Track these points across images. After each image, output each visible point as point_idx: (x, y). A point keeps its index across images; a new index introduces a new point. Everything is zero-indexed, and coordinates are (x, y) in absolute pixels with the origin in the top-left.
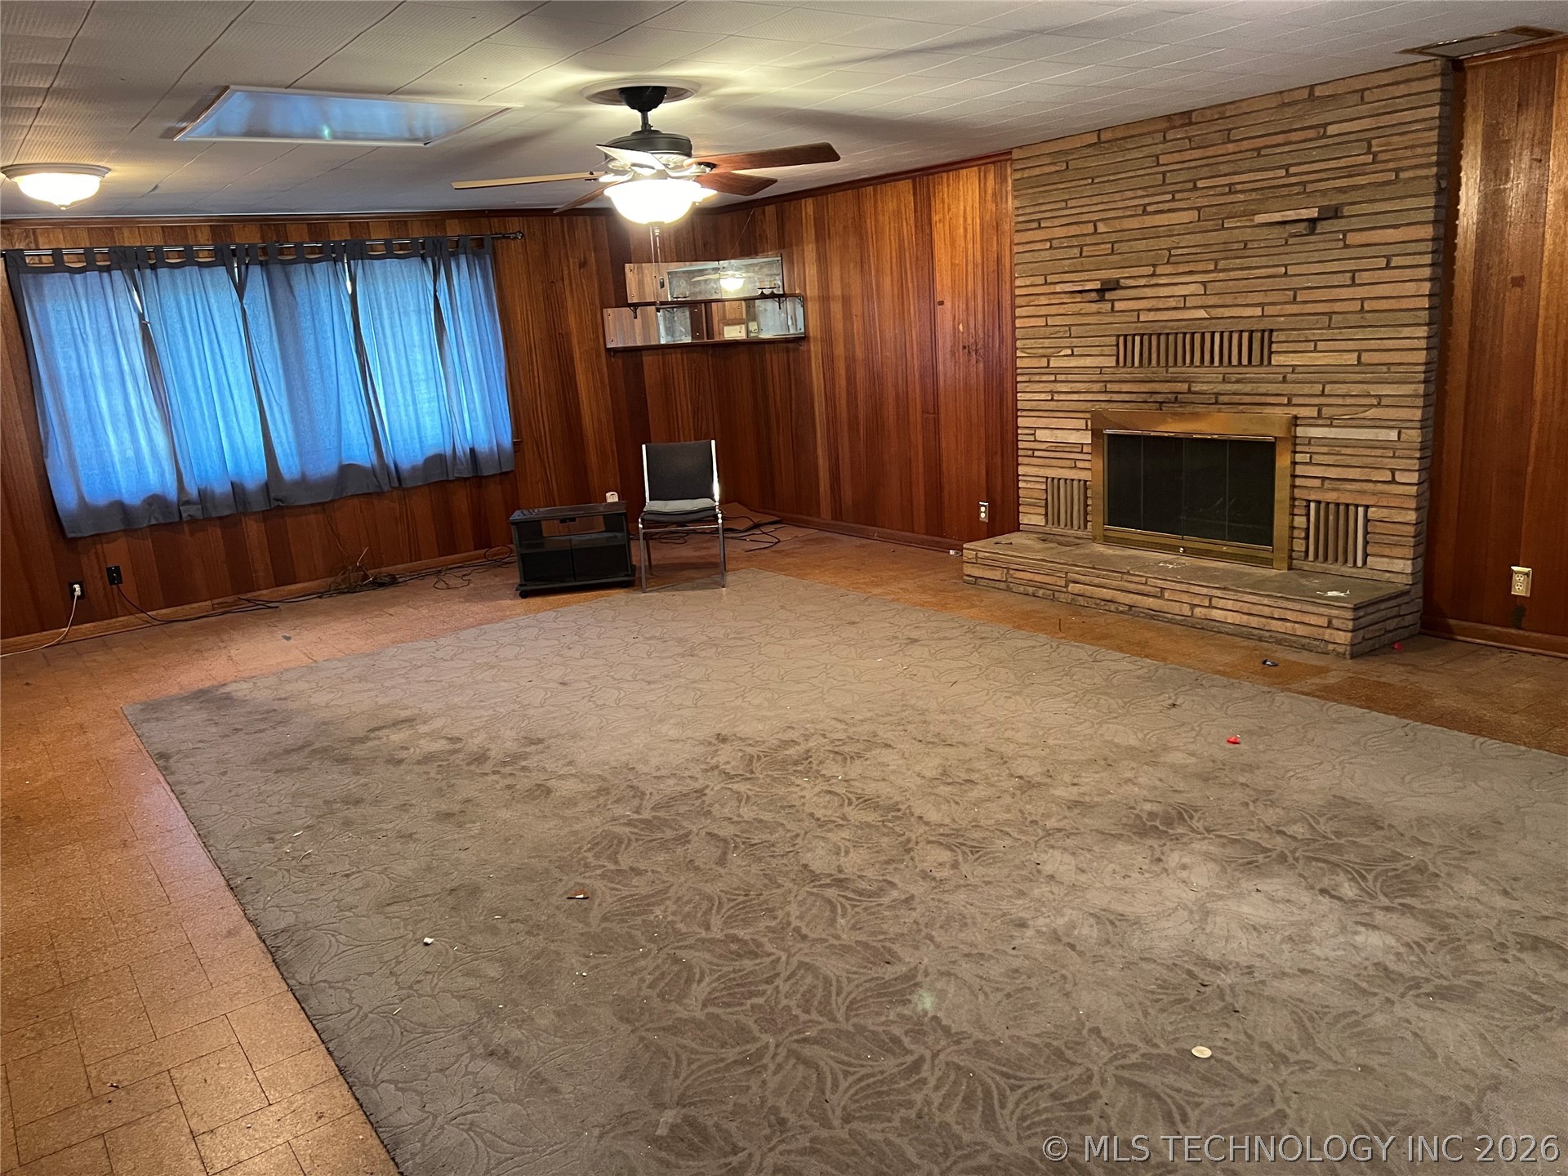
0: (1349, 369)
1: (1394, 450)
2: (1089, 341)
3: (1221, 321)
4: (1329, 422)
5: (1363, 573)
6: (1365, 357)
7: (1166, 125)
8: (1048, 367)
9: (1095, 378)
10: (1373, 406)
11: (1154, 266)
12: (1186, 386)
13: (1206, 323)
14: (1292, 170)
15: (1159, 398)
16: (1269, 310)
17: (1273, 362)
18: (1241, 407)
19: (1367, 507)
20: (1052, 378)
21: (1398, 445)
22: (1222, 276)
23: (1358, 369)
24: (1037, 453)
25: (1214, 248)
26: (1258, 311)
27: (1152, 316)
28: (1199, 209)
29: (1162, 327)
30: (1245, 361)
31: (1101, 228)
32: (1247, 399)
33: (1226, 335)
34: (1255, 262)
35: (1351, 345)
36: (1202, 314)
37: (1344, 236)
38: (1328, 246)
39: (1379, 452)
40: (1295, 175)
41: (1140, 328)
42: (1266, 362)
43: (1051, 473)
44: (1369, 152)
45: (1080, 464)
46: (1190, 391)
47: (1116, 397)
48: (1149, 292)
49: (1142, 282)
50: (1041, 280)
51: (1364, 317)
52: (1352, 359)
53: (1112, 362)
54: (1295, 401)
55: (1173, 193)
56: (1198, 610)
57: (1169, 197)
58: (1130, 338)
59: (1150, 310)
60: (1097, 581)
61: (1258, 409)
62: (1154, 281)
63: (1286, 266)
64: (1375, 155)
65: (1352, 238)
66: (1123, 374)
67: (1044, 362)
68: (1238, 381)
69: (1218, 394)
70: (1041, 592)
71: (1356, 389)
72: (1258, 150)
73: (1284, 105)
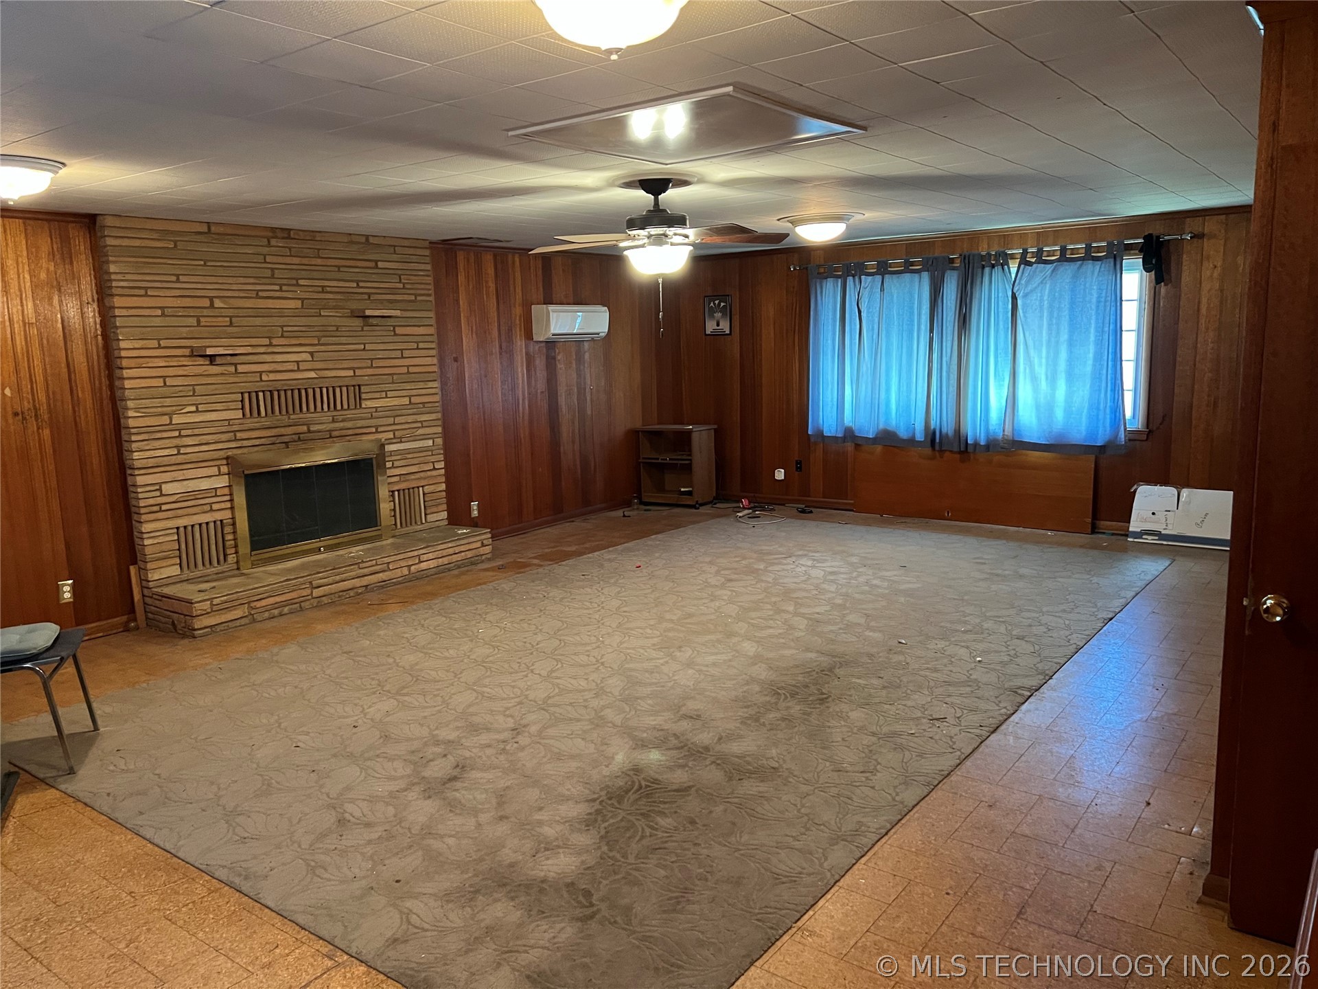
0: (405, 407)
1: (432, 451)
2: (213, 398)
3: (327, 380)
4: (399, 440)
5: (426, 526)
6: (413, 400)
7: (271, 234)
8: (171, 424)
9: (224, 429)
10: (419, 428)
11: (270, 338)
12: (305, 428)
13: (316, 381)
14: (361, 284)
15: (286, 439)
16: (358, 372)
17: (363, 406)
18: (348, 438)
19: (422, 486)
20: (177, 433)
21: (433, 448)
22: (323, 348)
23: (409, 407)
24: (164, 507)
25: (316, 329)
26: (351, 373)
27: (272, 377)
28: (303, 300)
29: (283, 385)
30: (345, 406)
31: (218, 303)
32: (350, 432)
33: (331, 390)
34: (343, 340)
35: (404, 393)
36: (312, 374)
37: (394, 329)
38: (385, 333)
39: (425, 454)
40: (362, 287)
41: (263, 386)
42: (358, 407)
43: (181, 522)
44: (400, 282)
45: (215, 507)
46: (309, 431)
47: (246, 443)
48: (268, 358)
49: (262, 350)
50: (155, 344)
51: (410, 377)
52: (406, 401)
53: (239, 414)
54: (380, 429)
55: (281, 286)
56: (413, 568)
57: (277, 288)
58: (254, 395)
59: (271, 372)
60: (338, 578)
61: (358, 438)
62: (270, 350)
63: (364, 344)
64: (404, 284)
65: (398, 331)
66: (250, 423)
67: (166, 420)
68: (343, 421)
69: (330, 431)
70: (286, 610)
71: (410, 419)
72: (339, 267)
73: (352, 242)
